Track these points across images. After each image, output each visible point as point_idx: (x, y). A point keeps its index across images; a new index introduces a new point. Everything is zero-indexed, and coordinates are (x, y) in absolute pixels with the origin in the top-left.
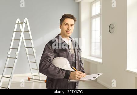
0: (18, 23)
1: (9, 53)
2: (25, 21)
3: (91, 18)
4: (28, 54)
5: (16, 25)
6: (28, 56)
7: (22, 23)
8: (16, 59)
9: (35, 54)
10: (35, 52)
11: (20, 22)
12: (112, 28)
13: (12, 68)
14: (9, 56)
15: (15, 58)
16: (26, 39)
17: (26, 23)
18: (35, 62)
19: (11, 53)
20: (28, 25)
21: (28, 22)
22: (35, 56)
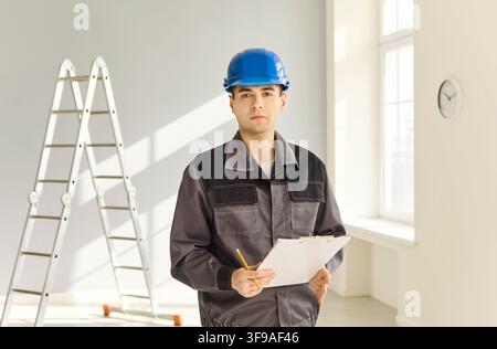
0: (68, 79)
1: (34, 198)
2: (95, 72)
3: (379, 45)
4: (103, 204)
5: (60, 86)
6: (104, 212)
7: (83, 79)
8: (64, 223)
9: (133, 204)
10: (132, 195)
11: (73, 74)
12: (449, 99)
13: (49, 256)
14: (34, 212)
15: (59, 218)
16: (97, 142)
17: (100, 78)
18: (134, 236)
19: (40, 199)
20: (108, 83)
21: (105, 73)
22: (134, 213)
